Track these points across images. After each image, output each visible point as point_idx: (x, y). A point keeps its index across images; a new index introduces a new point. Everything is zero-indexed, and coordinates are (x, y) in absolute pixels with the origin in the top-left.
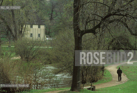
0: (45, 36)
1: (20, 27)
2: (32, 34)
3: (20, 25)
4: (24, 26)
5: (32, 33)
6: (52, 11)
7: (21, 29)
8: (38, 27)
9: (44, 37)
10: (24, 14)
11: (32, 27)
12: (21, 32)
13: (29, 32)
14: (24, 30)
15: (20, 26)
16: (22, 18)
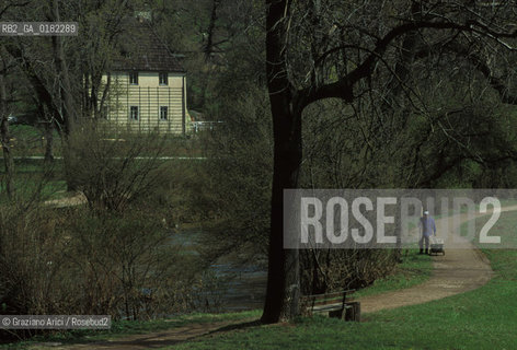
0: (187, 114)
1: (87, 80)
2: (136, 108)
3: (87, 76)
4: (105, 78)
5: (136, 104)
6: (214, 18)
7: (93, 88)
8: (160, 82)
9: (184, 120)
10: (102, 30)
11: (136, 82)
12: (94, 99)
13: (122, 100)
14: (105, 93)
15: (90, 77)
16: (96, 46)
